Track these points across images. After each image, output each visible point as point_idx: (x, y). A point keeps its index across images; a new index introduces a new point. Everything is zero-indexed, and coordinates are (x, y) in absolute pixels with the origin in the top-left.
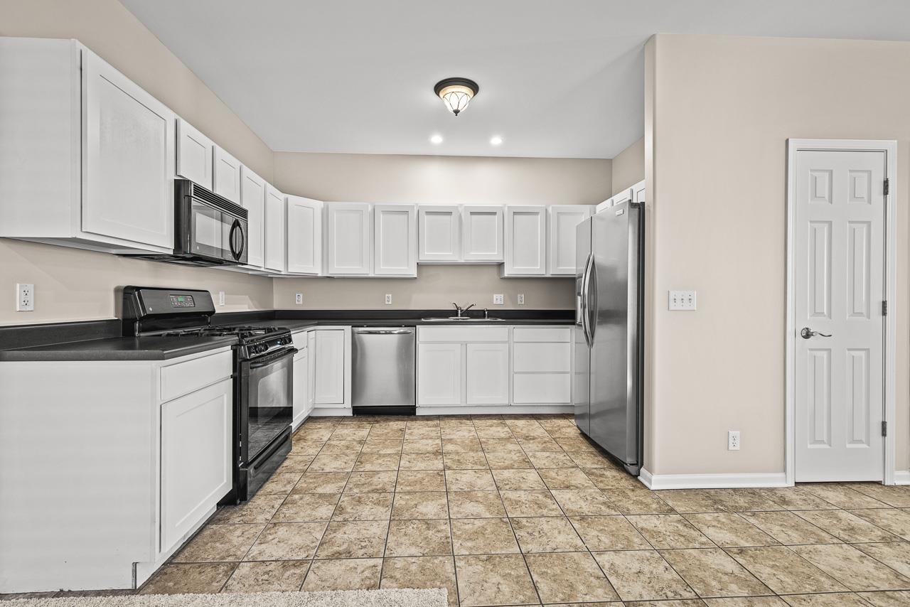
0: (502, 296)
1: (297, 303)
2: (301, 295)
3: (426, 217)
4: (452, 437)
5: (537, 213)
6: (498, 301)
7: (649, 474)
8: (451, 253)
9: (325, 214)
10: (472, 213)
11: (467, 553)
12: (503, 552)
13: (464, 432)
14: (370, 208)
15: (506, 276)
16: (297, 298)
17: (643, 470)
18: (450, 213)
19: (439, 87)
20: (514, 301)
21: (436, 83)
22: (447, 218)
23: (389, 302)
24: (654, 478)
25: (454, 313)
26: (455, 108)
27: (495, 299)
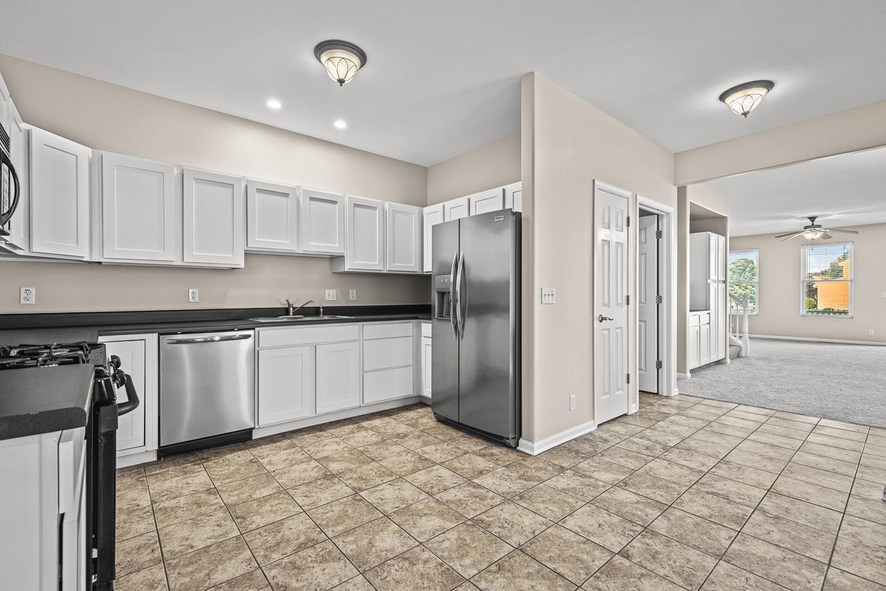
0: (334, 291)
1: (23, 302)
2: (33, 290)
3: (257, 196)
4: (325, 454)
5: (375, 208)
6: (330, 297)
7: (529, 443)
8: (289, 242)
9: (97, 168)
10: (311, 199)
11: (476, 572)
12: (502, 555)
13: (330, 445)
14: (176, 172)
15: (346, 270)
17: (521, 441)
18: (287, 195)
19: (321, 48)
20: (346, 295)
21: (319, 42)
22: (283, 199)
23: (194, 298)
24: (536, 445)
25: (286, 311)
26: (342, 77)
27: (327, 295)
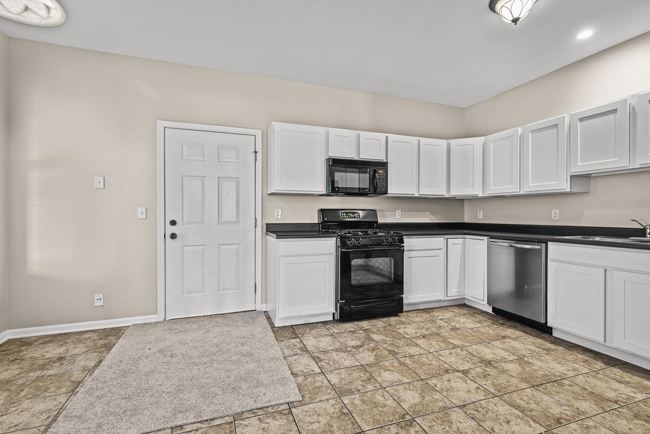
16: (479, 214)
